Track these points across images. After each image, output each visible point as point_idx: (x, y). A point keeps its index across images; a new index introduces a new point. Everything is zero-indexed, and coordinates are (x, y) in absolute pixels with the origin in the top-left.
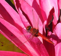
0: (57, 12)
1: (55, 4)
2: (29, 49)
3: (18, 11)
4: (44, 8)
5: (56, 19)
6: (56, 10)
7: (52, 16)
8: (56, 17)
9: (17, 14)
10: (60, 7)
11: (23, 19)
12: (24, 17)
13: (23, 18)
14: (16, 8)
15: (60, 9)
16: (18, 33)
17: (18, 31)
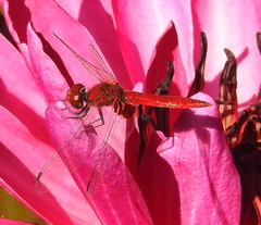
0: (188, 47)
1: (181, 8)
2: (66, 209)
4: (132, 29)
5: (186, 77)
6: (186, 35)
7: (168, 63)
8: (186, 68)
9: (15, 54)
10: (201, 21)
11: (44, 72)
12: (51, 63)
13: (47, 68)
15: (203, 34)
16: (16, 135)
17: (19, 130)
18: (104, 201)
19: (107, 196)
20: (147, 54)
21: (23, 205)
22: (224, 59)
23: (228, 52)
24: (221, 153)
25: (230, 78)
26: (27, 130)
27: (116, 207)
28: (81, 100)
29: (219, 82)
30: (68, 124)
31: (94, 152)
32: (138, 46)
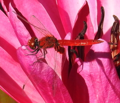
0: (94, 14)
3: (6, 10)
4: (65, 4)
5: (93, 30)
6: (93, 8)
7: (84, 23)
8: (93, 25)
9: (5, 18)
12: (21, 24)
13: (19, 27)
14: (3, 4)
15: (102, 7)
16: (5, 59)
17: (6, 57)
18: (49, 96)
19: (50, 93)
20: (73, 17)
21: (9, 96)
22: (113, 21)
23: (115, 17)
24: (111, 70)
25: (116, 31)
26: (11, 57)
27: (55, 98)
28: (35, 45)
29: (110, 33)
30: (29, 57)
31: (43, 71)
32: (68, 13)
